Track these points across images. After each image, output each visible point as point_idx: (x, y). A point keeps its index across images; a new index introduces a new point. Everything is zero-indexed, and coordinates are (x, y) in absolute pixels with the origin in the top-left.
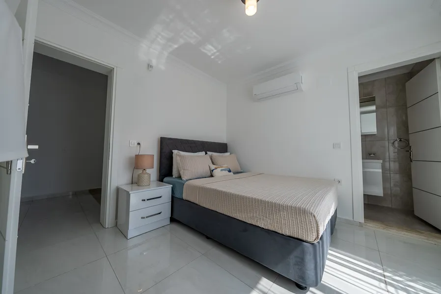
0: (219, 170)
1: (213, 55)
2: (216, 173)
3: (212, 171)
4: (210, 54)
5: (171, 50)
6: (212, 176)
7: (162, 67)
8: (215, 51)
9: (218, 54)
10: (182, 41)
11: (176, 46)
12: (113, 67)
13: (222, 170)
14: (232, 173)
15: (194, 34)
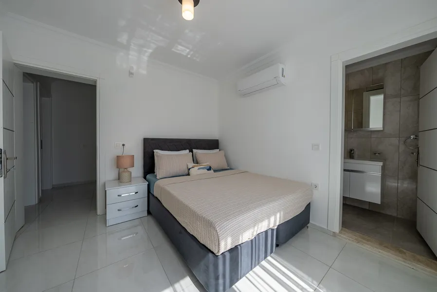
0: (196, 168)
1: (188, 54)
2: (192, 171)
3: (189, 169)
4: (185, 54)
5: (147, 54)
6: (189, 174)
7: (144, 72)
8: (188, 50)
9: (192, 53)
10: (153, 46)
11: (150, 51)
12: (96, 79)
13: (199, 169)
14: (212, 171)
15: (161, 38)
